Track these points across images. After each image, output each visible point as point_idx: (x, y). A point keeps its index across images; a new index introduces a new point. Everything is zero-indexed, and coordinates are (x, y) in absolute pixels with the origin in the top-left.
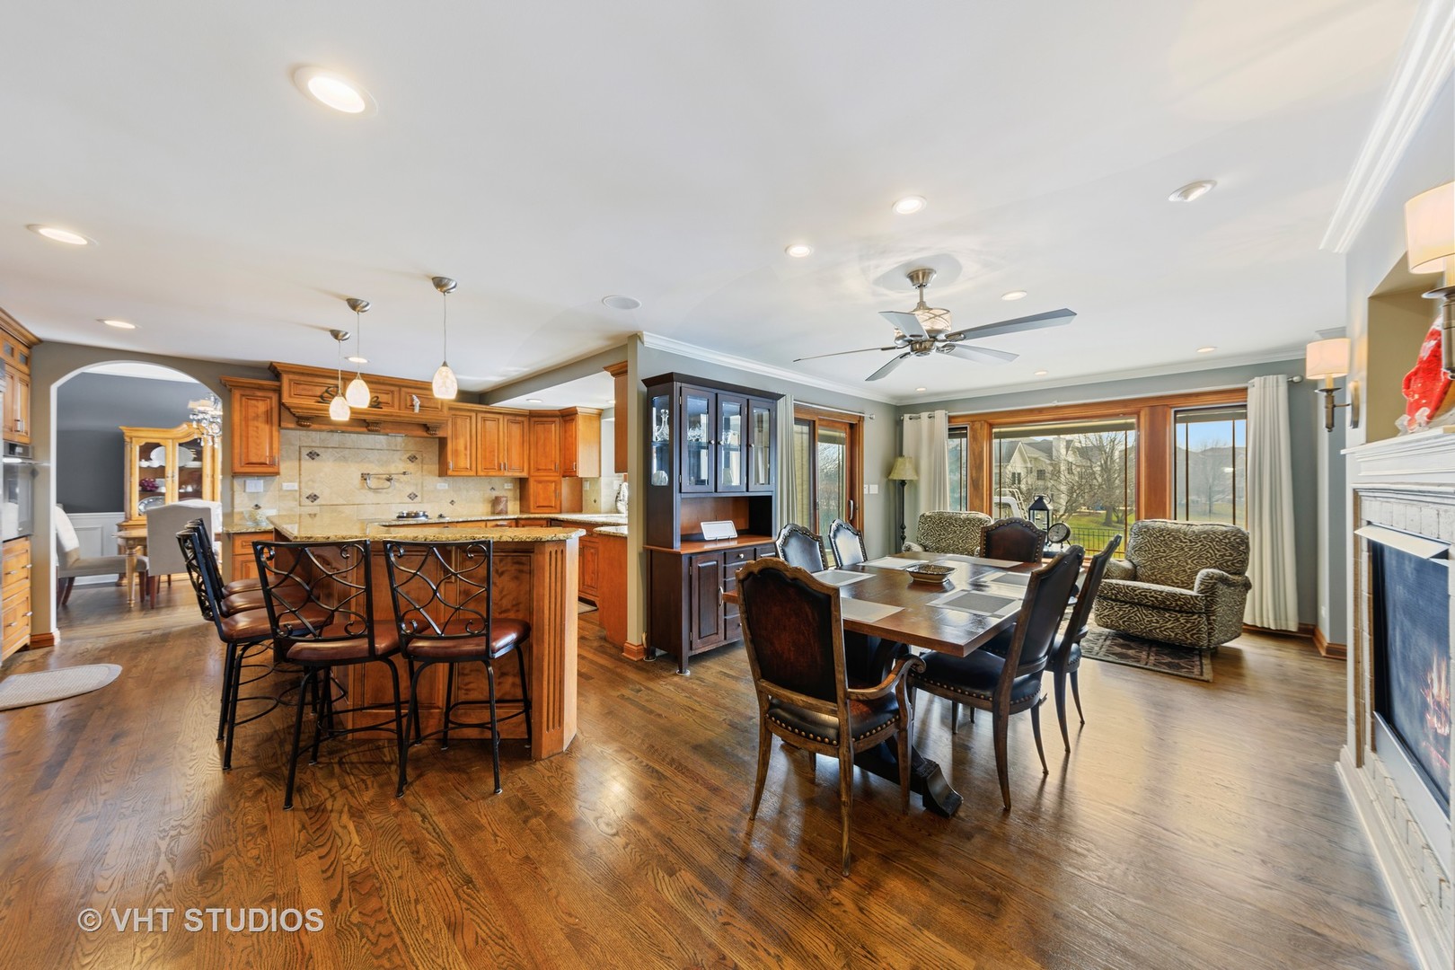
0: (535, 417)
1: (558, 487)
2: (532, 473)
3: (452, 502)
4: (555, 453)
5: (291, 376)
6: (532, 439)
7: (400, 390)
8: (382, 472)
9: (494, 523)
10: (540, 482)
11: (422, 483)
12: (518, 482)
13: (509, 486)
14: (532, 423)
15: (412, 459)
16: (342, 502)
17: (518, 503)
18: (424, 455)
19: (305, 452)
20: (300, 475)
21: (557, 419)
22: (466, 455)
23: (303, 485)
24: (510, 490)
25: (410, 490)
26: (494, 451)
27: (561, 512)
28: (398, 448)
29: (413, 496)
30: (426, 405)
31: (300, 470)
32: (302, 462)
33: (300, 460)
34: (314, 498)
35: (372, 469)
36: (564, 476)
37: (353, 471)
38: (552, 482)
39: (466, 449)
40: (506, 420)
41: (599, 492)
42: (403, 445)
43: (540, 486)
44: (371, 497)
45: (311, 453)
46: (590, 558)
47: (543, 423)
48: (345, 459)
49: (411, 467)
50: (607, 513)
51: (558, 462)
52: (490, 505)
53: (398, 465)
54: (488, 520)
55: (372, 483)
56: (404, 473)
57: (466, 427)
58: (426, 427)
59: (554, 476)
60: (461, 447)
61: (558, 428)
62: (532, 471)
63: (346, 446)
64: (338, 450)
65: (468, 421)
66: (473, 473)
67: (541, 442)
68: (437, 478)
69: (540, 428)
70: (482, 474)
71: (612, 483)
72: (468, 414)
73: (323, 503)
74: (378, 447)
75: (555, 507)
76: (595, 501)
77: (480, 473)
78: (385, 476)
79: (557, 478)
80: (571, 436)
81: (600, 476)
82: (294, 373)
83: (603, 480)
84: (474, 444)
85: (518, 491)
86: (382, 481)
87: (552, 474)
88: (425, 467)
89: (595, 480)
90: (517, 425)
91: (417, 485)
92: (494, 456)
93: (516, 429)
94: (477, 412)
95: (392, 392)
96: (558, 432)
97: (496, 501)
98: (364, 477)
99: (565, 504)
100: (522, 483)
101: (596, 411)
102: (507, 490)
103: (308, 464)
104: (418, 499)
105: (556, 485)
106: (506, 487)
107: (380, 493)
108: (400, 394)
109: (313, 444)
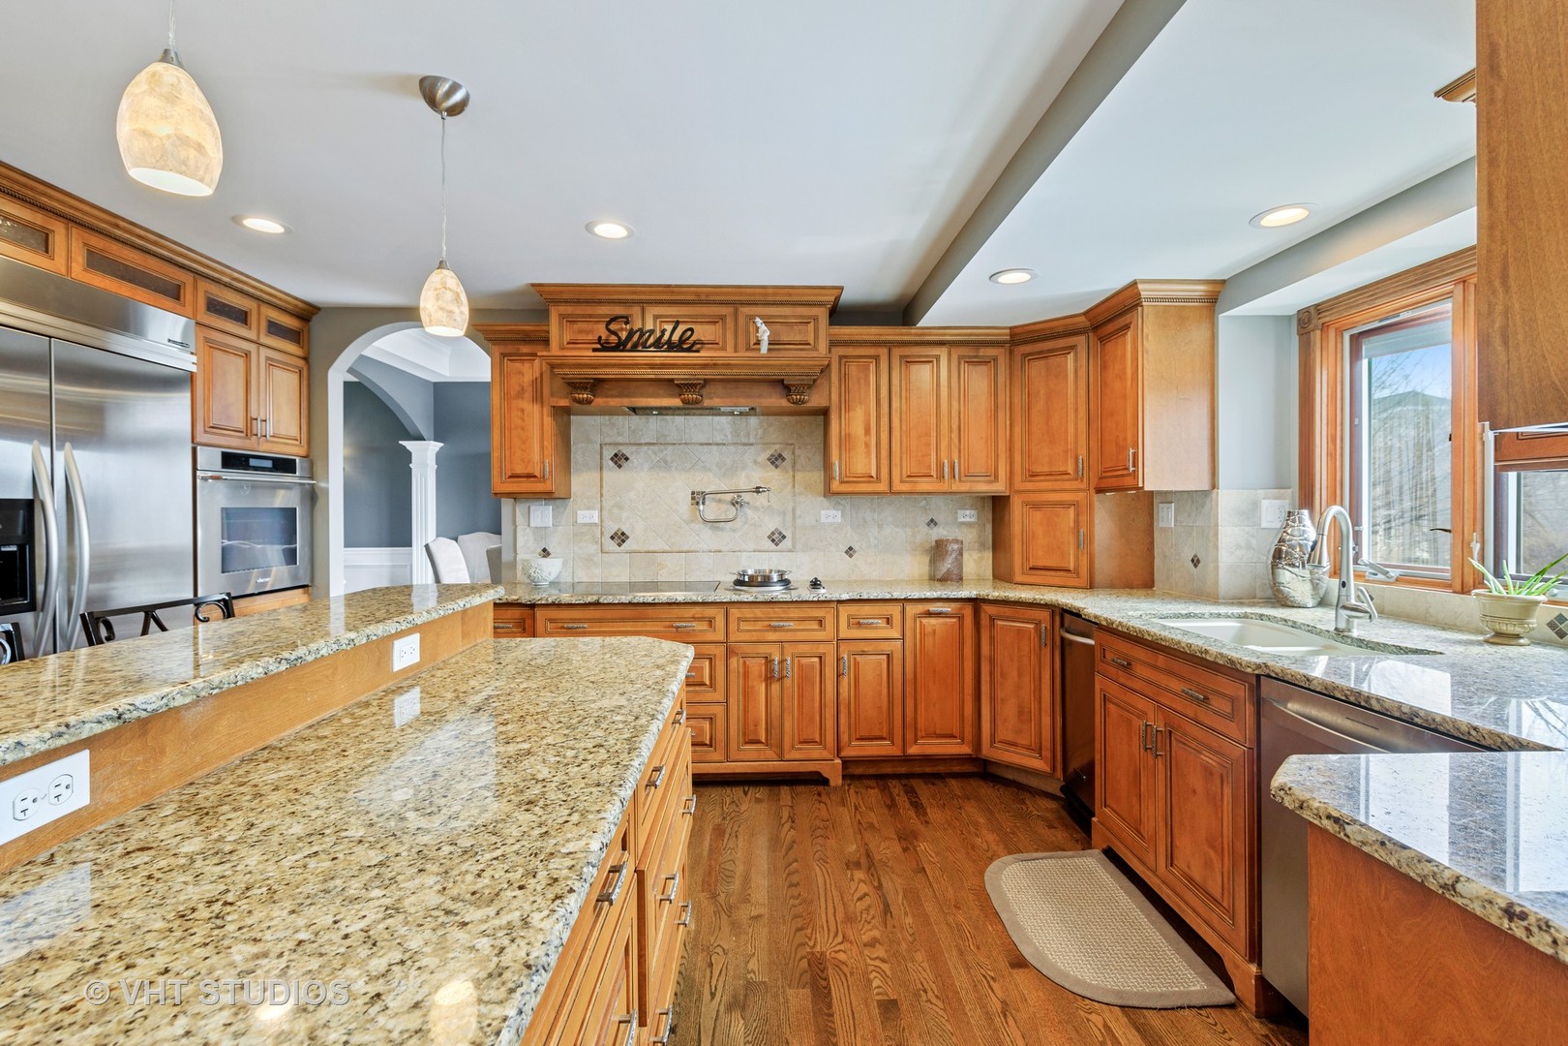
0: (1025, 342)
1: (1083, 518)
2: (1018, 485)
3: (850, 551)
4: (1074, 426)
5: (563, 309)
6: (1017, 400)
7: (736, 314)
8: (724, 488)
9: (921, 608)
10: (1036, 506)
11: (794, 510)
12: (989, 505)
13: (968, 515)
14: (1018, 358)
15: (776, 460)
16: (660, 545)
17: (989, 555)
18: (797, 452)
19: (609, 453)
20: (602, 495)
21: (1081, 340)
22: (867, 445)
23: (605, 514)
24: (969, 525)
25: (771, 524)
26: (928, 435)
27: (1091, 586)
28: (752, 440)
29: (777, 538)
30: (785, 338)
31: (601, 487)
32: (605, 473)
33: (601, 468)
34: (621, 537)
35: (709, 482)
36: (1100, 491)
37: (679, 486)
38: (1065, 505)
39: (867, 431)
40: (955, 357)
41: (1210, 534)
42: (760, 432)
43: (1038, 515)
44: (707, 538)
45: (616, 455)
46: (1196, 780)
47: (1043, 355)
48: (665, 465)
49: (773, 477)
50: (1238, 601)
51: (1082, 453)
52: (926, 559)
53: (754, 472)
54: (906, 600)
55: (710, 510)
56: (757, 490)
57: (867, 383)
58: (784, 386)
59: (1072, 492)
60: (857, 429)
61: (1083, 361)
62: (1017, 479)
63: (669, 440)
64: (656, 448)
65: (872, 367)
66: (883, 487)
67: (1038, 407)
68: (822, 498)
69: (1037, 368)
70: (905, 487)
71: (1255, 506)
72: (871, 351)
73: (635, 547)
74: (718, 440)
75: (1077, 572)
76: (1195, 562)
77: (898, 486)
78: (729, 497)
79: (1080, 496)
80: (1121, 377)
81: (1214, 486)
82: (566, 302)
83: (1228, 499)
84: (885, 420)
85: (989, 527)
86: (724, 507)
87: (1067, 485)
88: (799, 476)
89: (1198, 500)
90: (983, 369)
91: (783, 514)
92: (928, 445)
93: (978, 381)
94: (889, 345)
95: (723, 318)
96: (1082, 372)
97: (938, 550)
98: (698, 498)
99: (1105, 566)
100: (998, 505)
101: (1201, 290)
102: (964, 526)
103: (612, 475)
104: (786, 544)
105: (1077, 515)
106: (961, 520)
107: (722, 530)
108: (736, 320)
109: (620, 440)
